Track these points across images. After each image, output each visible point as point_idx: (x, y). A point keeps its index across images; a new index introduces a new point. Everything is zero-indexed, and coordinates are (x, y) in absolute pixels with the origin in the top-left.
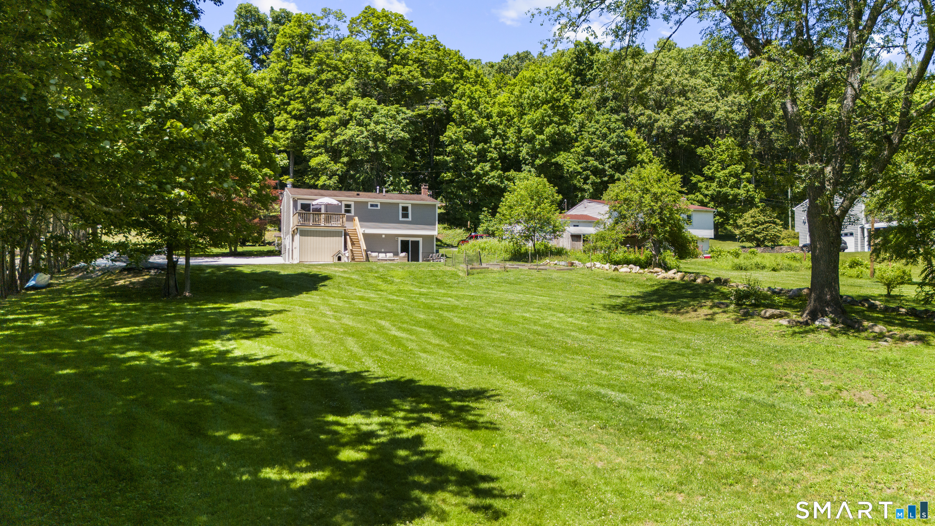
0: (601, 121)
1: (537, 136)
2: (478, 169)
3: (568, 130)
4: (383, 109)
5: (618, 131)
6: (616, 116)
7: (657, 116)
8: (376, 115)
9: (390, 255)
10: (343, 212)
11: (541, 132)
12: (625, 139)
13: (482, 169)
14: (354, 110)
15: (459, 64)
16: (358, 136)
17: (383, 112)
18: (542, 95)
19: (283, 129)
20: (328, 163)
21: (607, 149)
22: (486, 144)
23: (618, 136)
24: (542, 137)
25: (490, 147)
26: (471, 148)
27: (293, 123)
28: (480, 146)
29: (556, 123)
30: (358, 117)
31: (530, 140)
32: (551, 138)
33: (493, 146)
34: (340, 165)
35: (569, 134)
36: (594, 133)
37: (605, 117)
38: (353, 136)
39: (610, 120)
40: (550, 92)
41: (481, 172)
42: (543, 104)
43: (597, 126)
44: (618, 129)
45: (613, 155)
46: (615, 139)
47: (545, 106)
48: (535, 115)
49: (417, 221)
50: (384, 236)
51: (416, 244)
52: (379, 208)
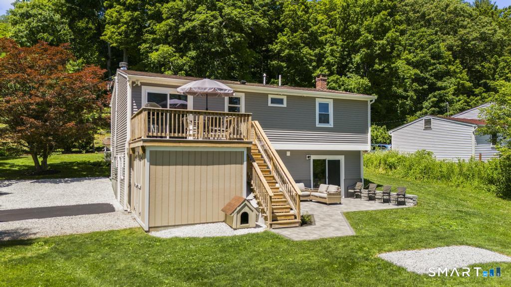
10: (226, 111)
16: (211, 21)
19: (117, 22)
20: (171, 55)
27: (126, 15)
38: (205, 21)
49: (339, 128)
50: (288, 154)
51: (335, 165)
52: (285, 105)
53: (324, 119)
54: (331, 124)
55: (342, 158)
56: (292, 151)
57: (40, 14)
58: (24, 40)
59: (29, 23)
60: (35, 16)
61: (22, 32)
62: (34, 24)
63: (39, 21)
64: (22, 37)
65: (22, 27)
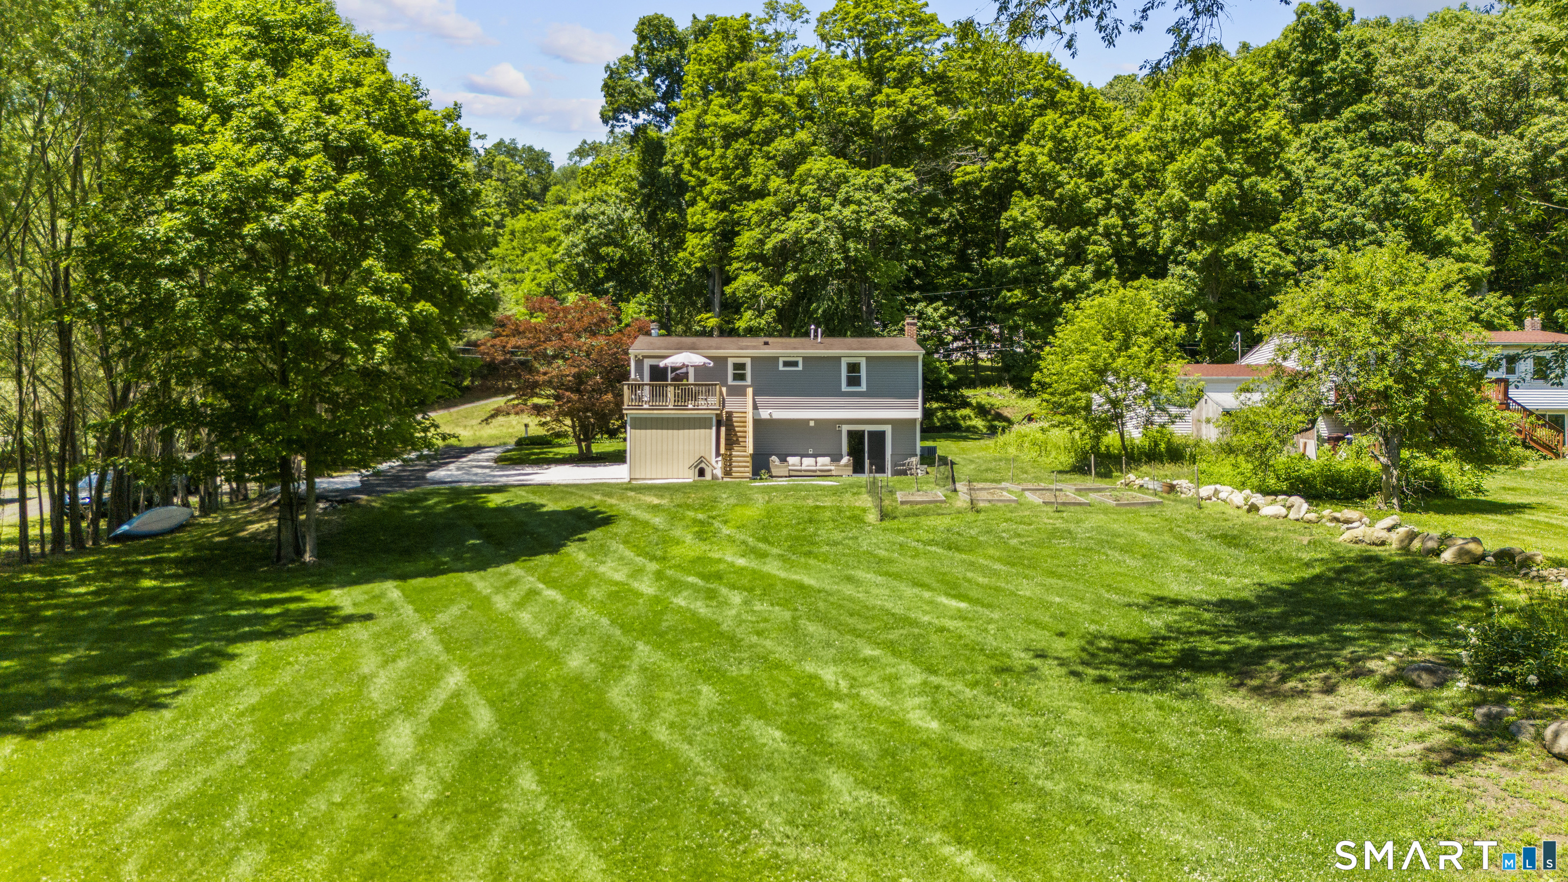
0: (1346, 164)
1: (1192, 204)
2: (1066, 279)
3: (1263, 186)
4: (859, 177)
5: (1385, 180)
6: (1382, 150)
7: (1490, 143)
8: (844, 189)
9: (824, 462)
10: (730, 379)
11: (1201, 196)
12: (1404, 196)
13: (1075, 278)
14: (803, 183)
15: (1046, 79)
16: (808, 231)
17: (860, 181)
18: (1203, 118)
19: (699, 229)
20: (759, 286)
21: (1358, 220)
22: (1084, 227)
23: (1385, 191)
24: (1201, 204)
25: (1095, 232)
26: (1051, 237)
27: (712, 217)
28: (1073, 233)
29: (1234, 174)
30: (811, 195)
31: (1179, 212)
32: (1223, 206)
33: (1101, 230)
34: (779, 288)
35: (1266, 194)
36: (1330, 189)
37: (1356, 152)
38: (799, 232)
39: (1367, 159)
40: (1220, 113)
41: (1072, 285)
42: (1206, 136)
43: (1337, 173)
44: (1387, 174)
45: (1374, 232)
46: (1378, 199)
47: (1208, 142)
48: (1187, 160)
49: (874, 392)
50: (812, 424)
51: (878, 438)
52: (800, 368)
53: (854, 381)
54: (863, 387)
55: (888, 429)
56: (816, 420)
57: (603, 213)
58: (580, 259)
59: (587, 231)
60: (595, 217)
61: (576, 246)
62: (594, 232)
63: (601, 226)
64: (578, 255)
65: (576, 237)
